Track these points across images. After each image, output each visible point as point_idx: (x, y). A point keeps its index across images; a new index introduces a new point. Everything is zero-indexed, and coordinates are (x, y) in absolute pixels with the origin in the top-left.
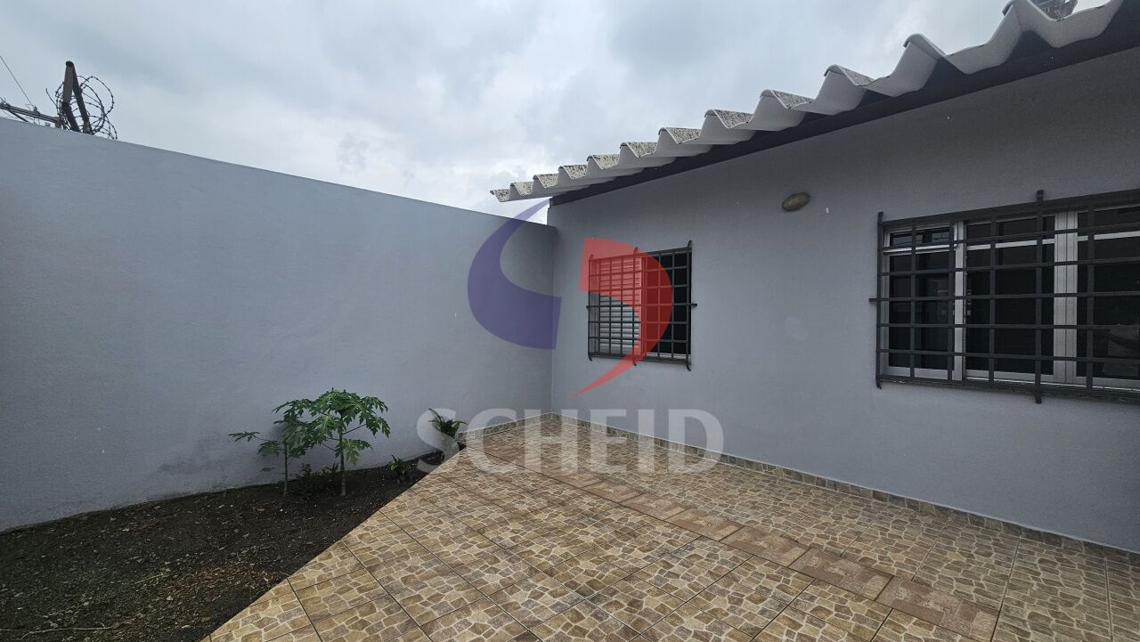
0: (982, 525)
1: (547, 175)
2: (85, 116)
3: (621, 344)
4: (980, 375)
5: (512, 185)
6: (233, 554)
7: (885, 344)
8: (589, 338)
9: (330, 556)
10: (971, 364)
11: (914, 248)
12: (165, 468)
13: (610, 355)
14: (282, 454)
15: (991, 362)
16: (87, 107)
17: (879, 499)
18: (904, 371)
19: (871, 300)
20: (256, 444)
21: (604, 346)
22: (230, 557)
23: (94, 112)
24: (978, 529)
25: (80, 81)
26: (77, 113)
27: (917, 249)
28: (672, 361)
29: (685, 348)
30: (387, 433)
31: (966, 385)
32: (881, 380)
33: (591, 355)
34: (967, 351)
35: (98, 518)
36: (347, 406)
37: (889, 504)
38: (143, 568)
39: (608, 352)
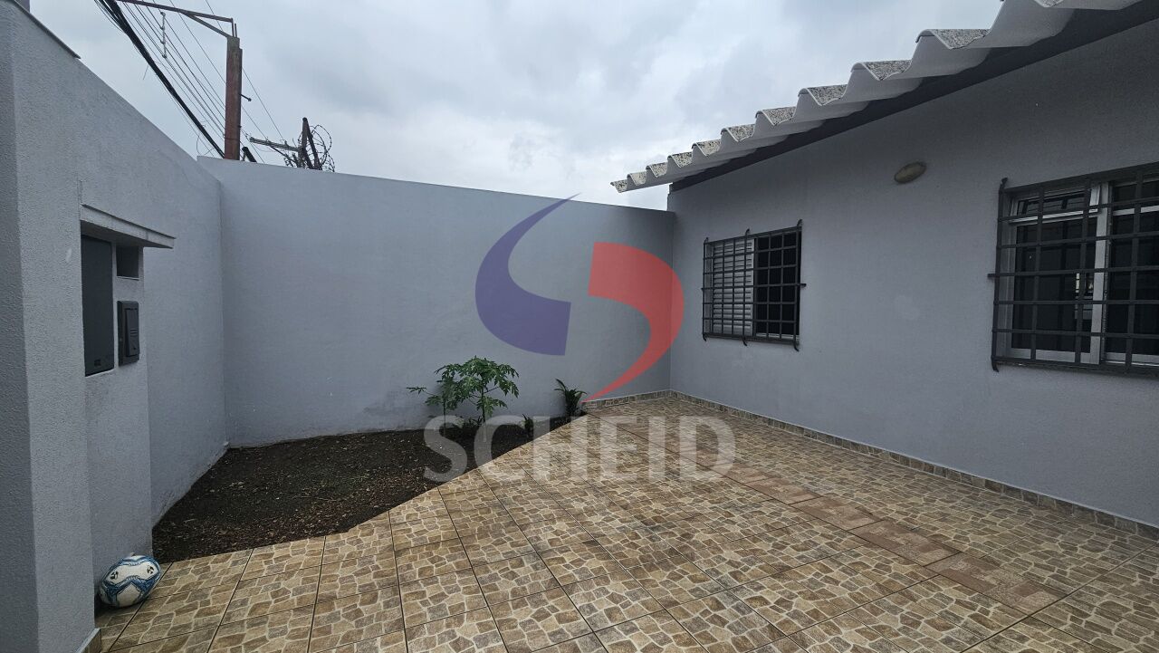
0: (1112, 525)
1: (660, 164)
2: (315, 154)
3: (733, 324)
4: (1118, 358)
5: (629, 176)
6: (407, 470)
7: (1006, 323)
8: (703, 319)
9: (467, 477)
10: (1109, 346)
11: (1040, 216)
12: (368, 410)
13: (722, 335)
14: (441, 405)
15: (1129, 344)
16: (316, 146)
17: (991, 489)
18: (1026, 353)
19: (990, 276)
20: (424, 397)
21: (718, 327)
22: (405, 472)
23: (319, 149)
24: (1105, 528)
25: (311, 129)
26: (310, 152)
27: (1044, 217)
28: (781, 341)
29: (793, 328)
30: (516, 394)
31: (1103, 368)
32: (997, 362)
33: (705, 336)
34: (1107, 331)
35: (329, 439)
36: (486, 370)
37: (1003, 495)
38: (354, 471)
39: (720, 332)
